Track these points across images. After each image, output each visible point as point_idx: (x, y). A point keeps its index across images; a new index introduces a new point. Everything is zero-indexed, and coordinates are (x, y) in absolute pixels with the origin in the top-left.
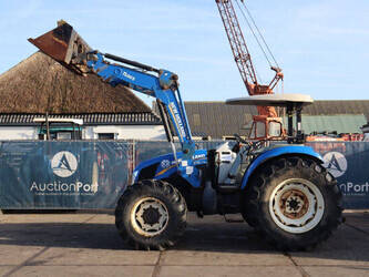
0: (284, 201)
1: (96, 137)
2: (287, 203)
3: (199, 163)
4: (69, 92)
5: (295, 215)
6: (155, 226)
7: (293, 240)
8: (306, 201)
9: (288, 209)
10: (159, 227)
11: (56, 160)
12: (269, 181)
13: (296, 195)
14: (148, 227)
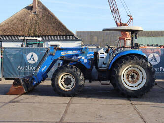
0: (128, 75)
1: (49, 46)
2: (130, 76)
3: (90, 57)
4: (37, 26)
5: (133, 82)
6: (70, 86)
7: (132, 93)
8: (138, 75)
9: (130, 79)
10: (71, 86)
11: (28, 56)
12: (121, 66)
13: (134, 73)
14: (66, 86)
